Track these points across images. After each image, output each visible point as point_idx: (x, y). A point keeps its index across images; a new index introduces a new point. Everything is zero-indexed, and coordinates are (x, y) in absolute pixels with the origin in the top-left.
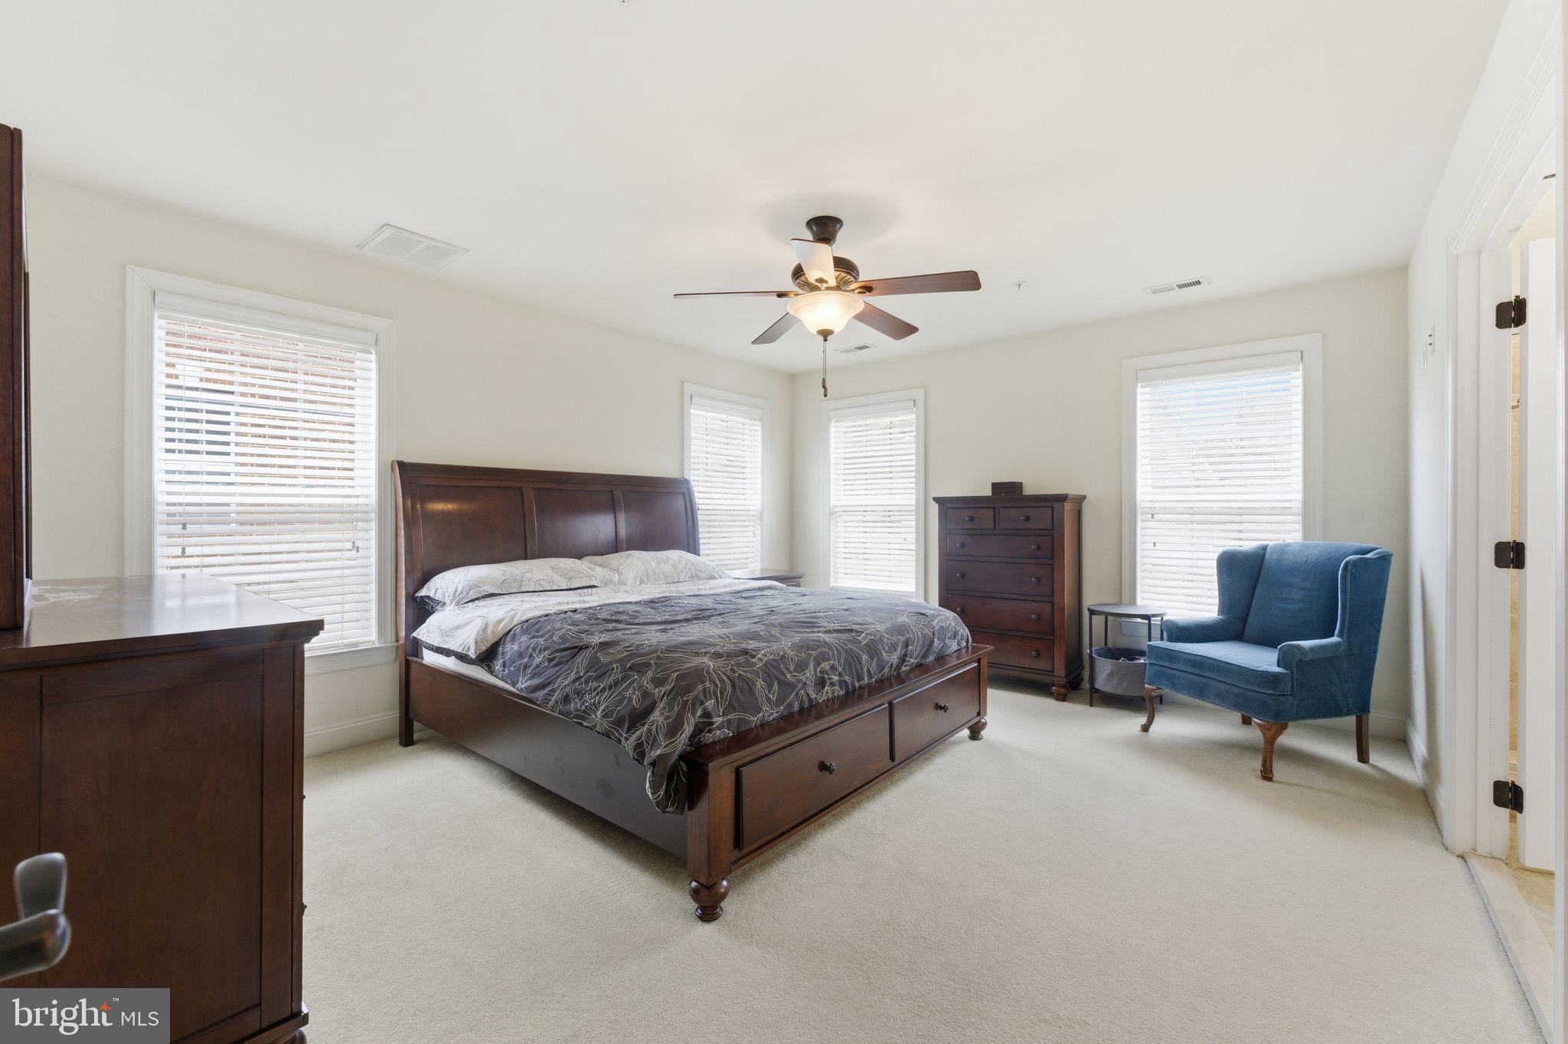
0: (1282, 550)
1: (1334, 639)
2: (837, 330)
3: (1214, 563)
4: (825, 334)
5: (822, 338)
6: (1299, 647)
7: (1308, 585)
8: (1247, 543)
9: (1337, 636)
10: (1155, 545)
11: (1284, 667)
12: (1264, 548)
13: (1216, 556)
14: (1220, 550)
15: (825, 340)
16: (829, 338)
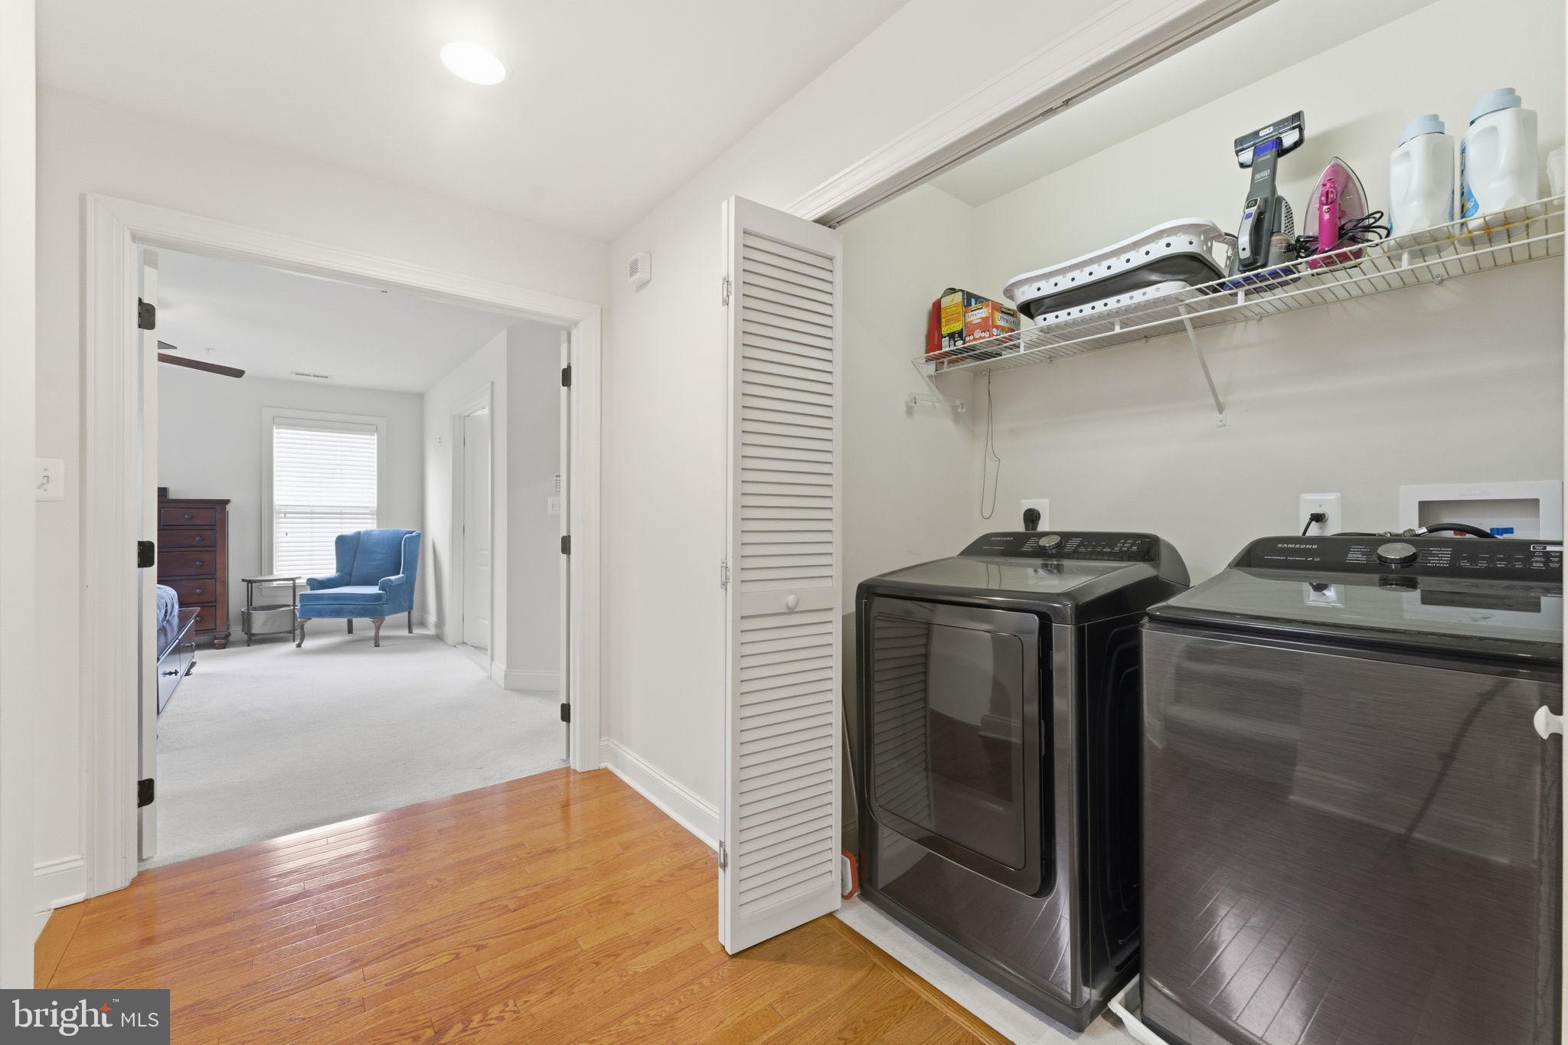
0: (368, 534)
1: (401, 575)
3: (334, 544)
6: (390, 580)
7: (385, 551)
8: (349, 530)
9: (403, 573)
10: (287, 534)
11: (383, 590)
12: (359, 533)
13: (334, 539)
14: (337, 535)
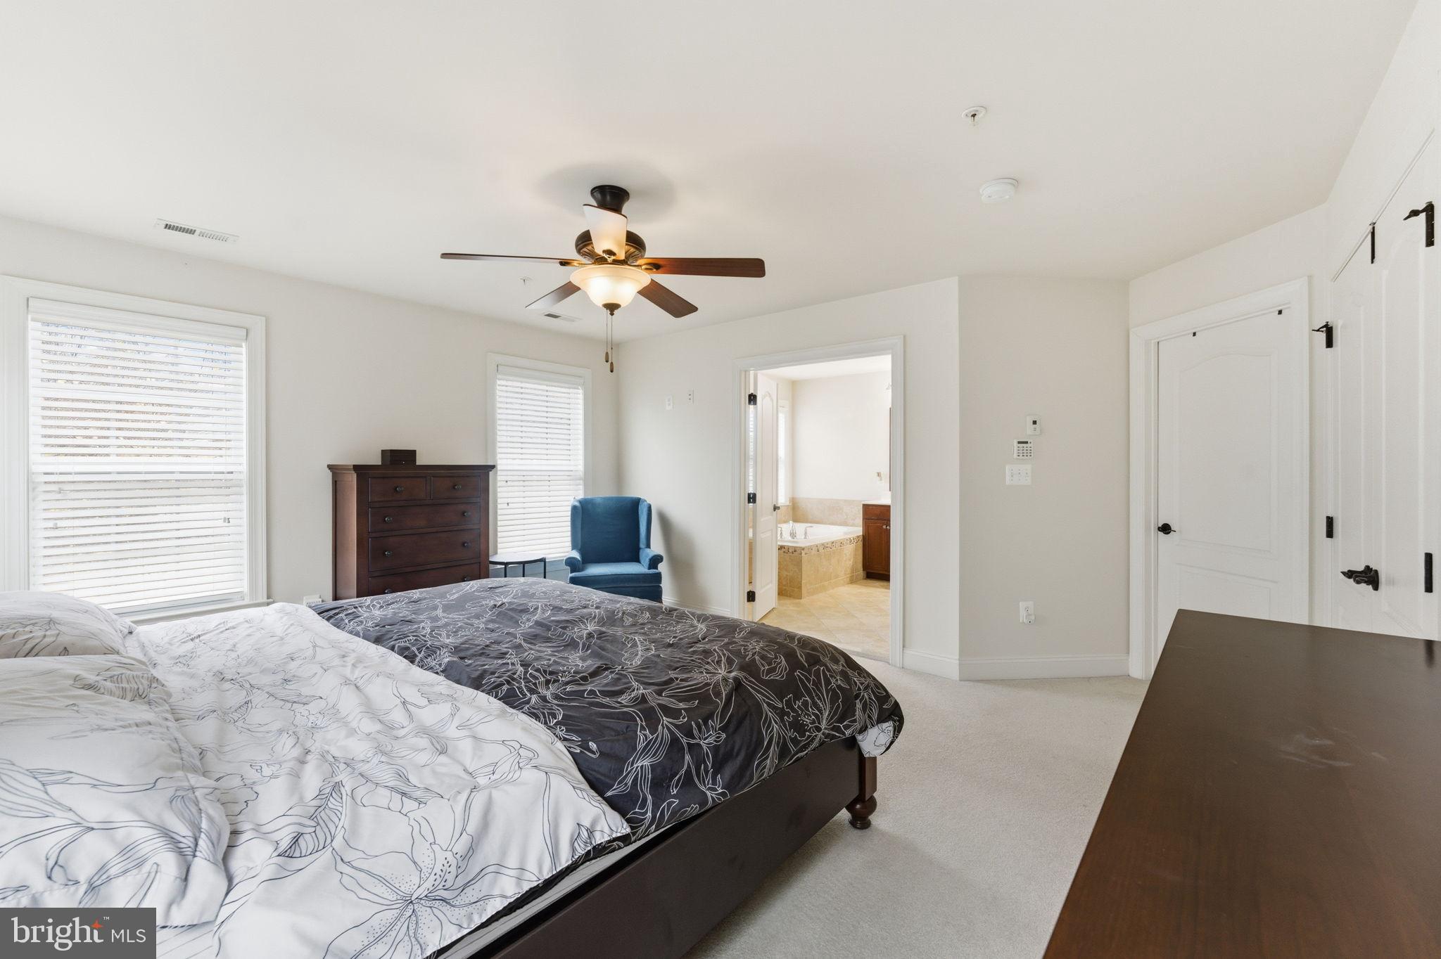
0: (590, 502)
2: (623, 305)
4: (612, 308)
5: (609, 312)
7: (616, 522)
15: (612, 314)
16: (616, 312)
